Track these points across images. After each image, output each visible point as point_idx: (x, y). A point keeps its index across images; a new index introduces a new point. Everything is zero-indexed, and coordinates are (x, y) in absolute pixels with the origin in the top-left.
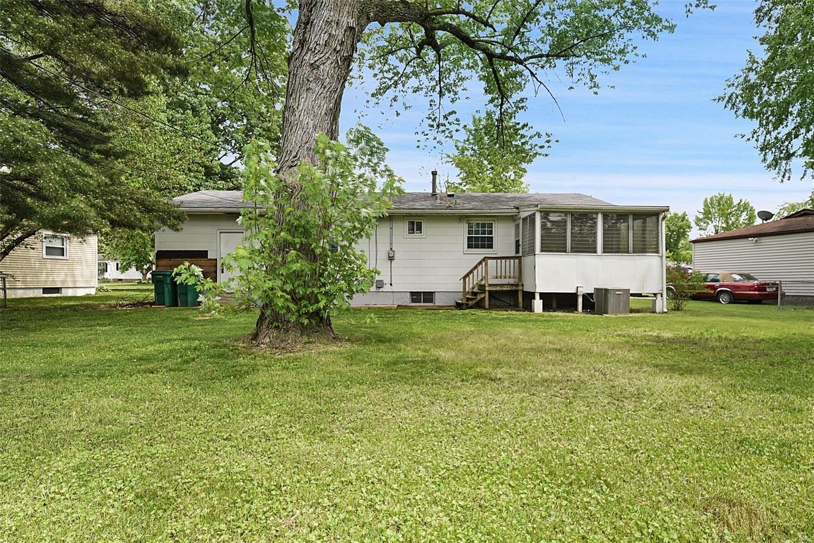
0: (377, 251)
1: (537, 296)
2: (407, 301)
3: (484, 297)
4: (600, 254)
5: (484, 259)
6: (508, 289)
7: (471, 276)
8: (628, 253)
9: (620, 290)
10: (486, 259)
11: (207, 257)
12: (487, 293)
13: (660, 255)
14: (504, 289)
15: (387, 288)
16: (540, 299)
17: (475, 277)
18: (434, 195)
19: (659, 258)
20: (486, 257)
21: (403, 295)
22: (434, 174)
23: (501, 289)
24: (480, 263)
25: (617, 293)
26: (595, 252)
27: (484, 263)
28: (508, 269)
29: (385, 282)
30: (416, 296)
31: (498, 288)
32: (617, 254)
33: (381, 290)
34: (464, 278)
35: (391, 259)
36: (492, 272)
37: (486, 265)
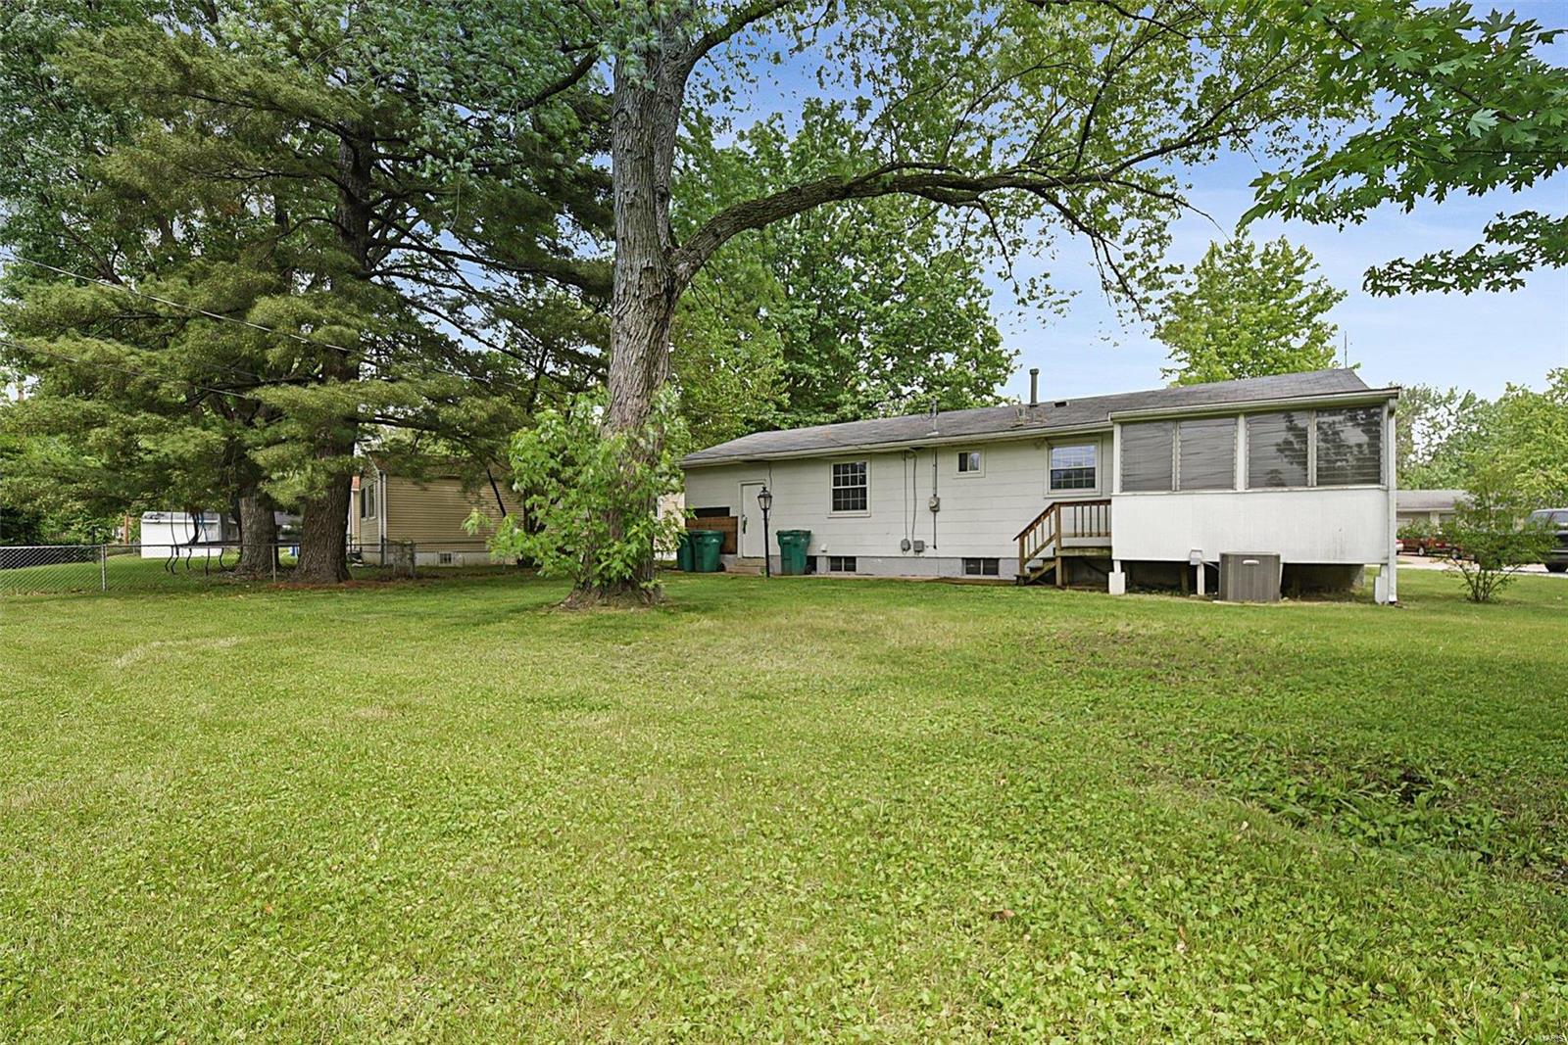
0: (915, 499)
1: (1117, 566)
2: (957, 571)
3: (1054, 568)
4: (1243, 490)
5: (1052, 507)
6: (1095, 554)
7: (1032, 534)
8: (1306, 485)
9: (1251, 557)
10: (1056, 507)
11: (728, 514)
12: (1059, 561)
13: (1385, 487)
14: (1088, 554)
15: (929, 552)
16: (1122, 571)
17: (1039, 535)
18: (1033, 405)
19: (1382, 494)
20: (1054, 504)
21: (953, 561)
22: (1034, 373)
23: (1082, 554)
24: (1046, 513)
25: (1245, 562)
26: (1232, 486)
27: (1053, 514)
28: (1095, 522)
29: (926, 544)
30: (972, 564)
31: (1077, 553)
32: (1280, 489)
33: (921, 555)
34: (1023, 535)
35: (935, 509)
36: (1067, 527)
37: (1058, 515)
